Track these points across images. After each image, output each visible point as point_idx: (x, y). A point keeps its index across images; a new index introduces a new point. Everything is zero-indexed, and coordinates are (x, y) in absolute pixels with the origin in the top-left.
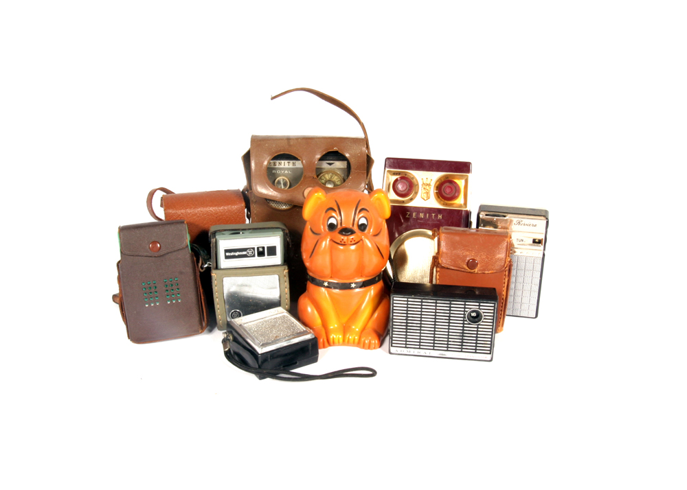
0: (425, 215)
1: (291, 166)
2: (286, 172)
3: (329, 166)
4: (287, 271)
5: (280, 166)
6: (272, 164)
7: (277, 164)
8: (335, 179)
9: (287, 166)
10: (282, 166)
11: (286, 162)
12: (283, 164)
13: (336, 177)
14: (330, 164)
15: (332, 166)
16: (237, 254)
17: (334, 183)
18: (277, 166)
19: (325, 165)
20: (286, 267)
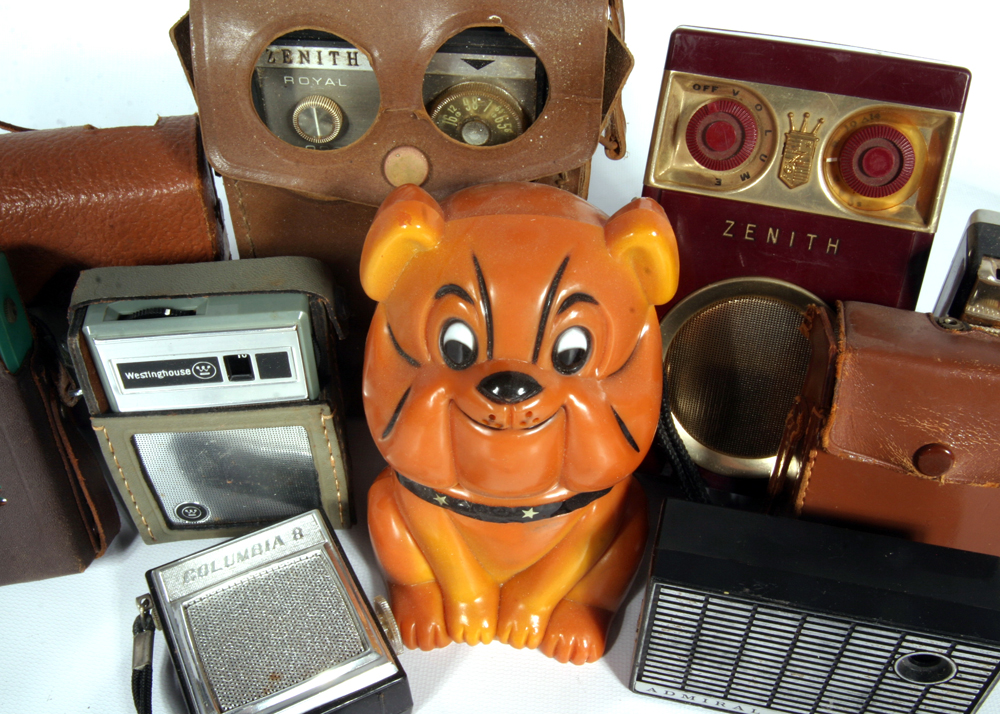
0: (784, 237)
1: (342, 64)
2: (329, 82)
3: (472, 72)
4: (329, 417)
5: (306, 65)
6: (279, 59)
7: (296, 57)
8: (495, 113)
9: (327, 64)
10: (313, 64)
11: (325, 51)
12: (314, 58)
13: (497, 109)
14: (478, 65)
15: (484, 72)
16: (160, 375)
17: (490, 127)
18: (296, 65)
19: (459, 67)
20: (327, 408)
